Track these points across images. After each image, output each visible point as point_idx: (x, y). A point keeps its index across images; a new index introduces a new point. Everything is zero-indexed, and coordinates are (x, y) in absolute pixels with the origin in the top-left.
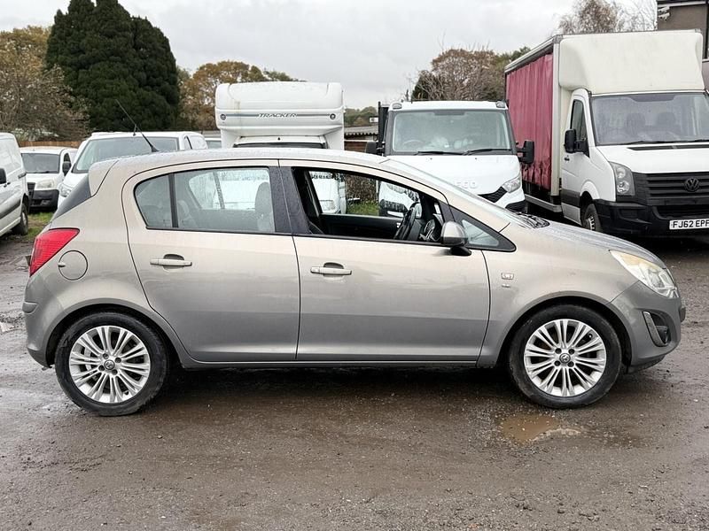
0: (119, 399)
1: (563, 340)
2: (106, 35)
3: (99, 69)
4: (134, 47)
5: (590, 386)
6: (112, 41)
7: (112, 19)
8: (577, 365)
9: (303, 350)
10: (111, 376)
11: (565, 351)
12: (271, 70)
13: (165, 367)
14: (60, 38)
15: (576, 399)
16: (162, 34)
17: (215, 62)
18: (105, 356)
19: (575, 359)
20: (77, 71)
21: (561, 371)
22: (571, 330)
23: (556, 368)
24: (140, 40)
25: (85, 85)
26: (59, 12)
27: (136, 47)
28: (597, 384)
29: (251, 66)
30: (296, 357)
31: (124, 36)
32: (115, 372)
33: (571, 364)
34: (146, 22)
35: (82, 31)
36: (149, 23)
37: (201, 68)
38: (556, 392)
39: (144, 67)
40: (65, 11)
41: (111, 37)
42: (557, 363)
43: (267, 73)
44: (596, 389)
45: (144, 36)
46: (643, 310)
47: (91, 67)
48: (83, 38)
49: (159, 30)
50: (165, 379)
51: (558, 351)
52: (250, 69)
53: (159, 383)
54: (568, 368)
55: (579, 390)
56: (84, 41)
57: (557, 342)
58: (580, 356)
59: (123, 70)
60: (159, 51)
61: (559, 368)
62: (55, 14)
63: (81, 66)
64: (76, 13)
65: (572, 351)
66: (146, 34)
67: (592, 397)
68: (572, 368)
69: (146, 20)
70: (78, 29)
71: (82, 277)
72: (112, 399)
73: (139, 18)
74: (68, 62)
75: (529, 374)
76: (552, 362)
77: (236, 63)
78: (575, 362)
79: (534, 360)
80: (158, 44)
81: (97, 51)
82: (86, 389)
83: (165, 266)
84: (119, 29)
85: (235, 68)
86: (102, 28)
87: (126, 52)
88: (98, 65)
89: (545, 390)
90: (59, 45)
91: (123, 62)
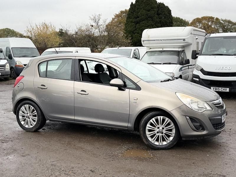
0: (30, 127)
1: (160, 124)
2: (147, 11)
3: (143, 23)
4: (157, 14)
5: (169, 142)
6: (149, 12)
7: (150, 4)
8: (165, 133)
9: (76, 118)
10: (29, 120)
11: (161, 128)
12: (224, 19)
13: (41, 119)
14: (132, 13)
15: (163, 146)
16: (169, 8)
17: (200, 17)
18: (27, 113)
19: (164, 131)
20: (136, 24)
21: (159, 136)
22: (164, 120)
23: (157, 134)
24: (159, 12)
25: (138, 29)
26: (132, 3)
27: (158, 14)
28: (171, 141)
29: (215, 17)
30: (74, 120)
31: (153, 10)
32: (29, 119)
33: (162, 133)
34: (163, 4)
35: (139, 10)
36: (164, 5)
37: (194, 20)
38: (157, 143)
39: (160, 22)
40: (134, 3)
41: (149, 11)
42: (158, 132)
43: (222, 20)
44: (171, 143)
45: (161, 10)
46: (186, 116)
47: (141, 22)
48: (139, 12)
49: (168, 7)
50: (41, 123)
51: (158, 128)
52: (215, 19)
53: (39, 124)
54: (161, 134)
55: (165, 143)
56: (139, 13)
57: (158, 125)
58: (166, 130)
59: (152, 23)
60: (166, 15)
61: (158, 134)
62: (131, 4)
63: (137, 23)
64: (138, 3)
65: (163, 128)
66: (162, 9)
67: (169, 146)
68: (163, 135)
69: (163, 3)
70: (138, 9)
71: (22, 90)
72: (28, 127)
73: (161, 3)
74: (133, 21)
75: (147, 136)
76: (156, 132)
77: (209, 17)
78: (164, 132)
79: (150, 131)
80: (166, 12)
81: (143, 17)
82: (23, 123)
83: (41, 88)
84: (152, 8)
85: (209, 19)
86: (146, 8)
87: (154, 16)
88: (143, 22)
89: (153, 142)
90: (130, 15)
91: (152, 20)
